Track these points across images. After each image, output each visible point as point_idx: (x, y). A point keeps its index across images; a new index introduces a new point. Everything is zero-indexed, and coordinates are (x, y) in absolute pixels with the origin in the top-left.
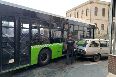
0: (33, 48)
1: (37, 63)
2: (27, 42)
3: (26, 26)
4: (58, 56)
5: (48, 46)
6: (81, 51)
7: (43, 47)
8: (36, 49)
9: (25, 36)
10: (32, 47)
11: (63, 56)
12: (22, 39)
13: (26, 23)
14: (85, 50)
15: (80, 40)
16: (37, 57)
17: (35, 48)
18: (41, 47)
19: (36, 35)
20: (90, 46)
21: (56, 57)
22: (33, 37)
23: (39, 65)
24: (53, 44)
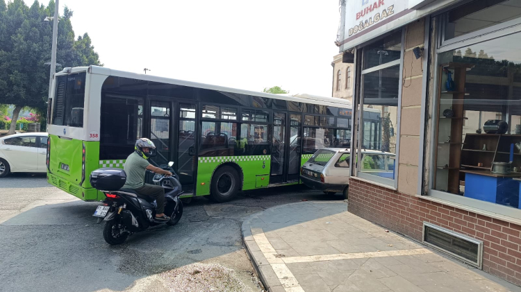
0: (201, 161)
1: (208, 193)
2: (191, 149)
3: (191, 114)
4: (259, 186)
5: (234, 160)
6: (316, 174)
7: (222, 161)
8: (207, 165)
9: (187, 137)
10: (199, 158)
11: (270, 188)
12: (182, 142)
13: (189, 106)
14: (324, 173)
15: (321, 151)
16: (210, 181)
17: (206, 161)
18: (218, 161)
19: (209, 137)
20: (336, 165)
21: (253, 188)
22: (203, 141)
23: (211, 199)
24: (240, 157)
